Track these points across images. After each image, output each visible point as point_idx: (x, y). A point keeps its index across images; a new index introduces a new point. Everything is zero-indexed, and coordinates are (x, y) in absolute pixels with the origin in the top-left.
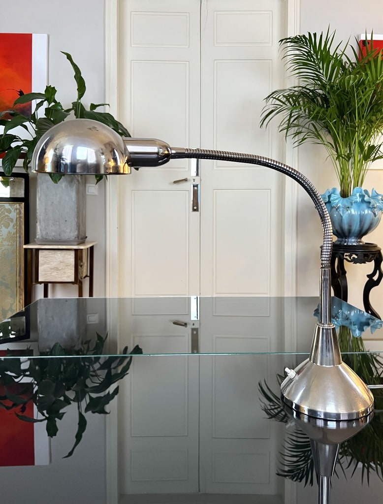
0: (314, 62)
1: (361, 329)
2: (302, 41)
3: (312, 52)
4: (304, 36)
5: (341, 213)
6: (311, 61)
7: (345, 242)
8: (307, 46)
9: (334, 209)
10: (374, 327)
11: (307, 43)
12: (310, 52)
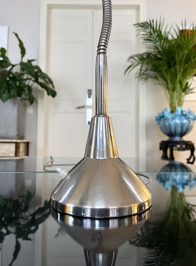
0: (153, 38)
1: (183, 188)
2: (146, 26)
3: (152, 32)
4: (147, 23)
5: (170, 122)
6: (151, 38)
7: (173, 139)
8: (149, 29)
9: (166, 120)
10: (191, 186)
11: (149, 27)
12: (150, 32)
